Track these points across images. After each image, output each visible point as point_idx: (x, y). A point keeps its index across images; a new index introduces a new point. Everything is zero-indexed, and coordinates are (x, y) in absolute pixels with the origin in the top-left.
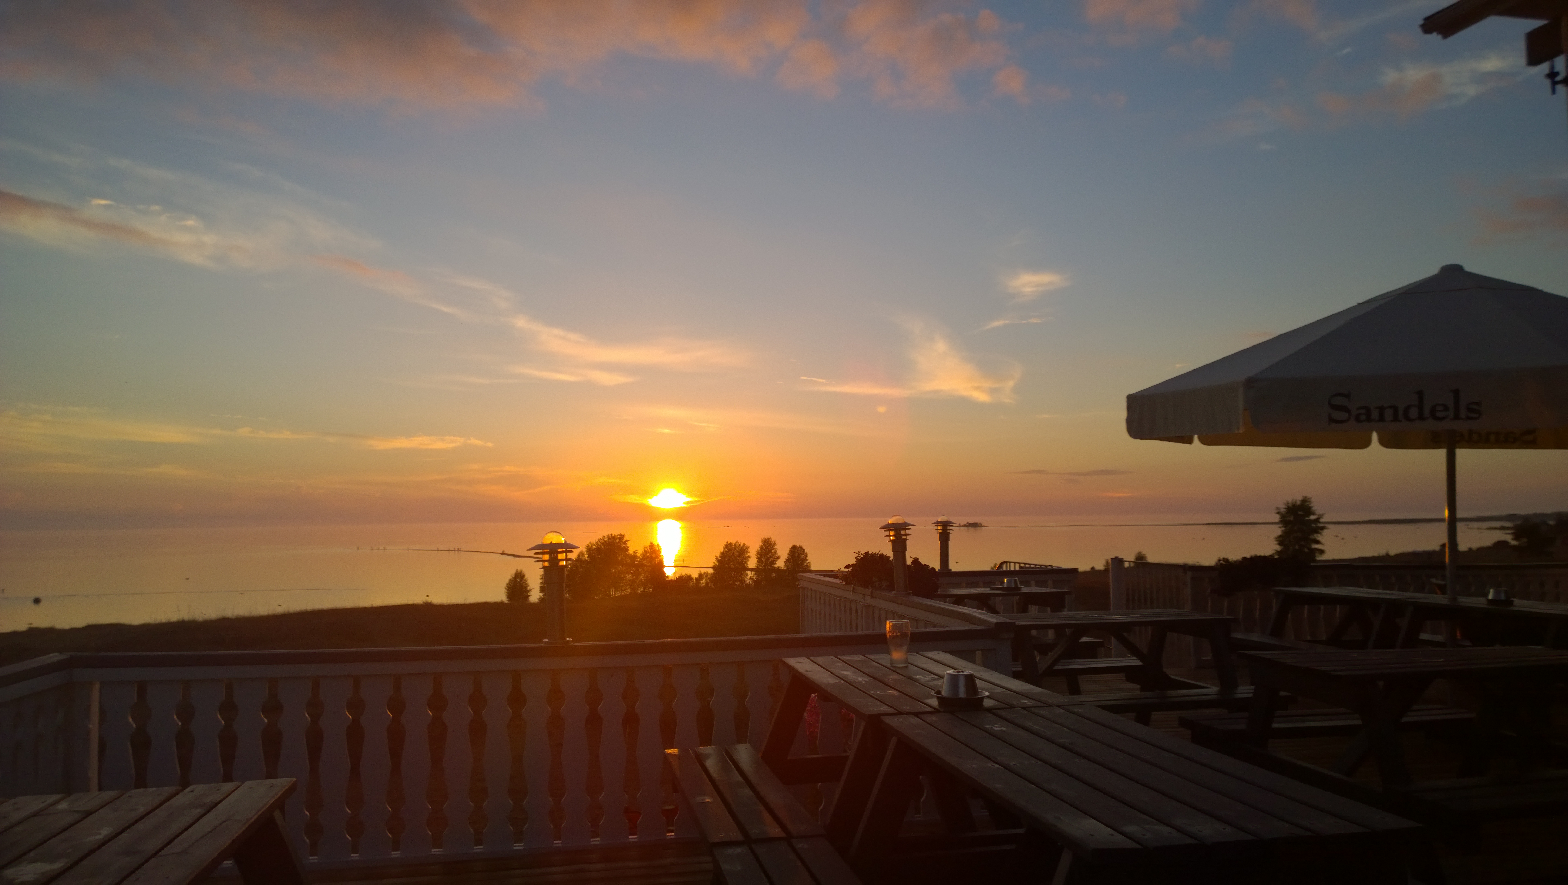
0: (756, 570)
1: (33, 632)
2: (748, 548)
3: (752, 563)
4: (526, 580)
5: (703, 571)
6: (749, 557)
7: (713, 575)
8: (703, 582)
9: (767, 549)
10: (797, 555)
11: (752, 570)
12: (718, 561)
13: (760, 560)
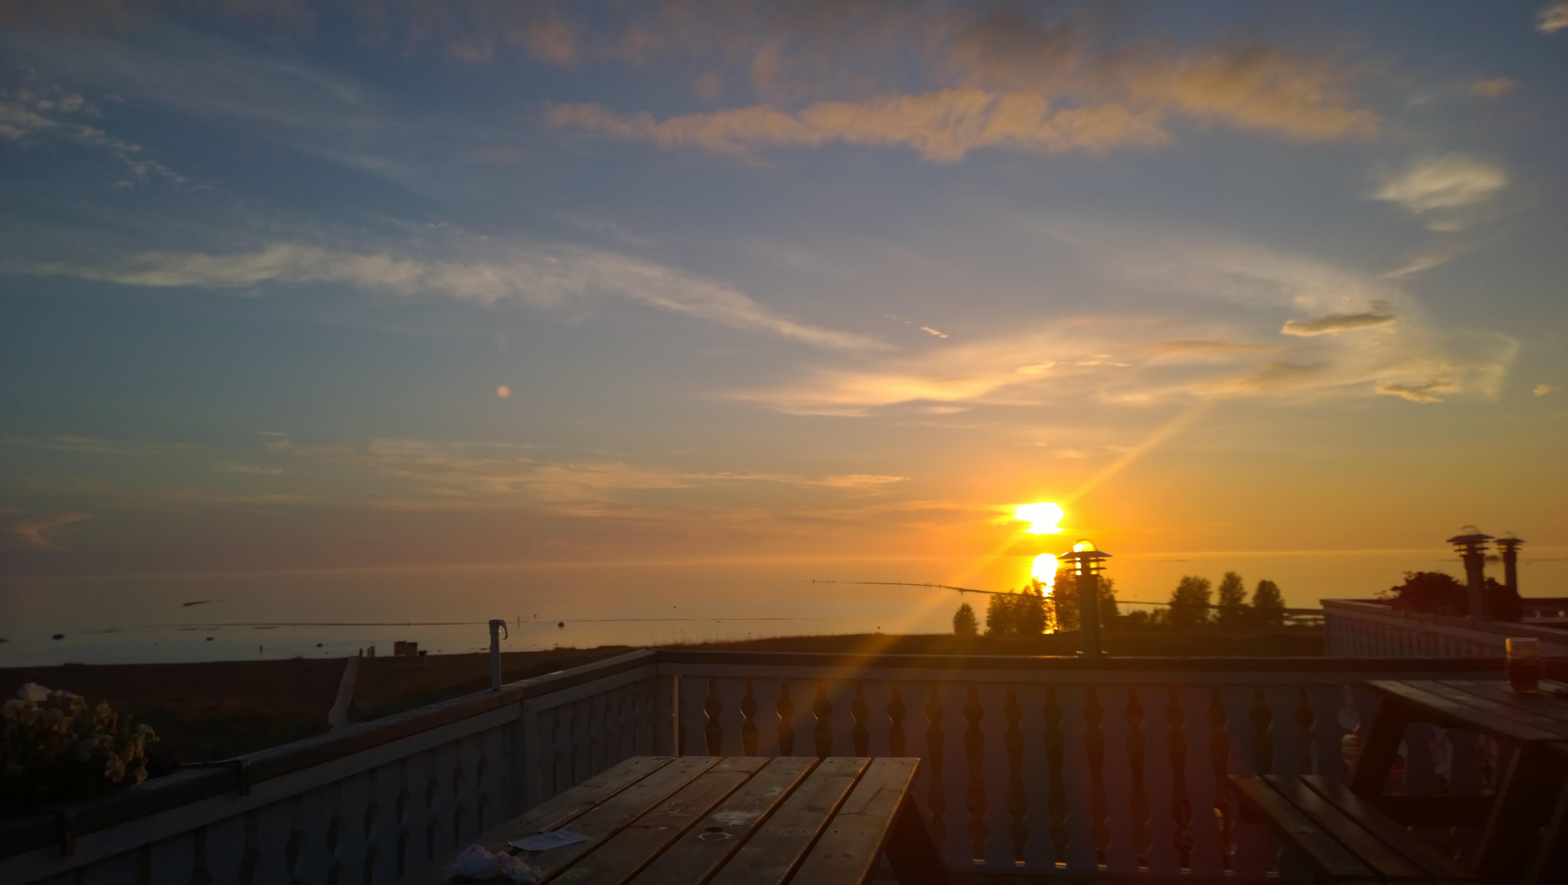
0: (1220, 608)
1: (559, 651)
2: (1208, 583)
3: (1215, 599)
4: (972, 614)
5: (1159, 607)
6: (1211, 593)
7: (1170, 611)
8: (1159, 619)
9: (1232, 584)
10: (1267, 590)
11: (1214, 607)
12: (1176, 596)
13: (1223, 597)
